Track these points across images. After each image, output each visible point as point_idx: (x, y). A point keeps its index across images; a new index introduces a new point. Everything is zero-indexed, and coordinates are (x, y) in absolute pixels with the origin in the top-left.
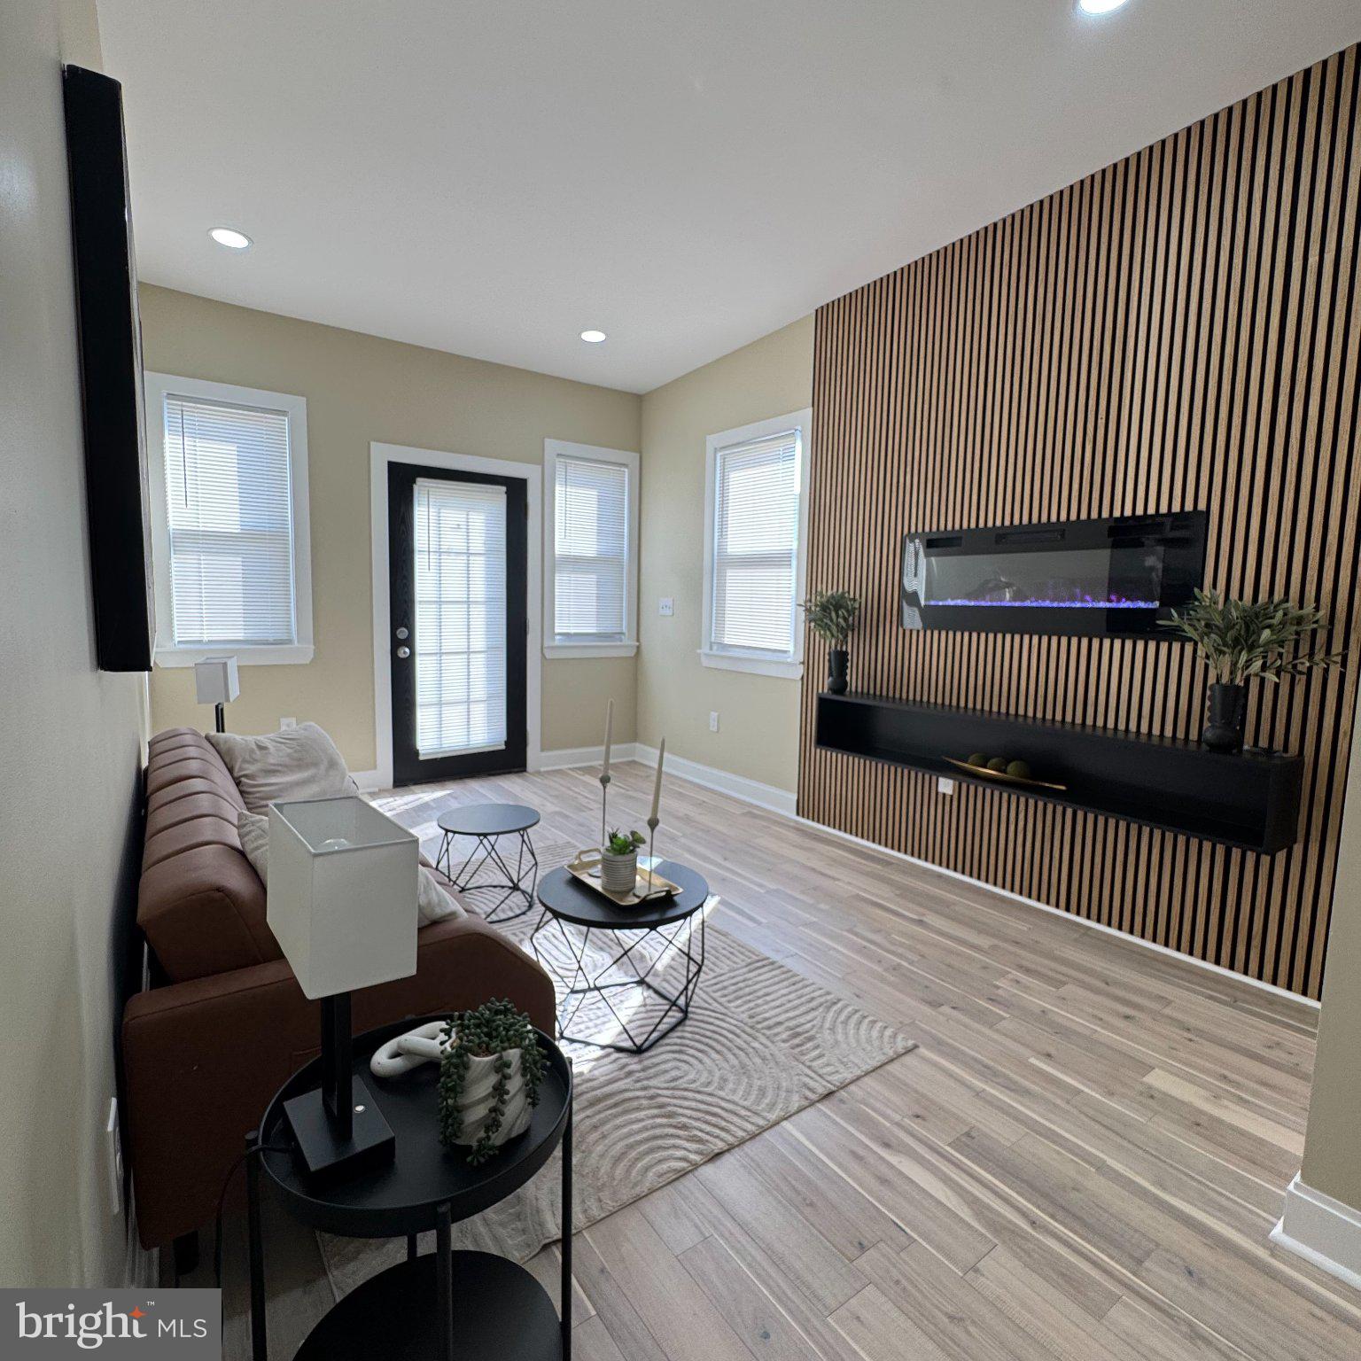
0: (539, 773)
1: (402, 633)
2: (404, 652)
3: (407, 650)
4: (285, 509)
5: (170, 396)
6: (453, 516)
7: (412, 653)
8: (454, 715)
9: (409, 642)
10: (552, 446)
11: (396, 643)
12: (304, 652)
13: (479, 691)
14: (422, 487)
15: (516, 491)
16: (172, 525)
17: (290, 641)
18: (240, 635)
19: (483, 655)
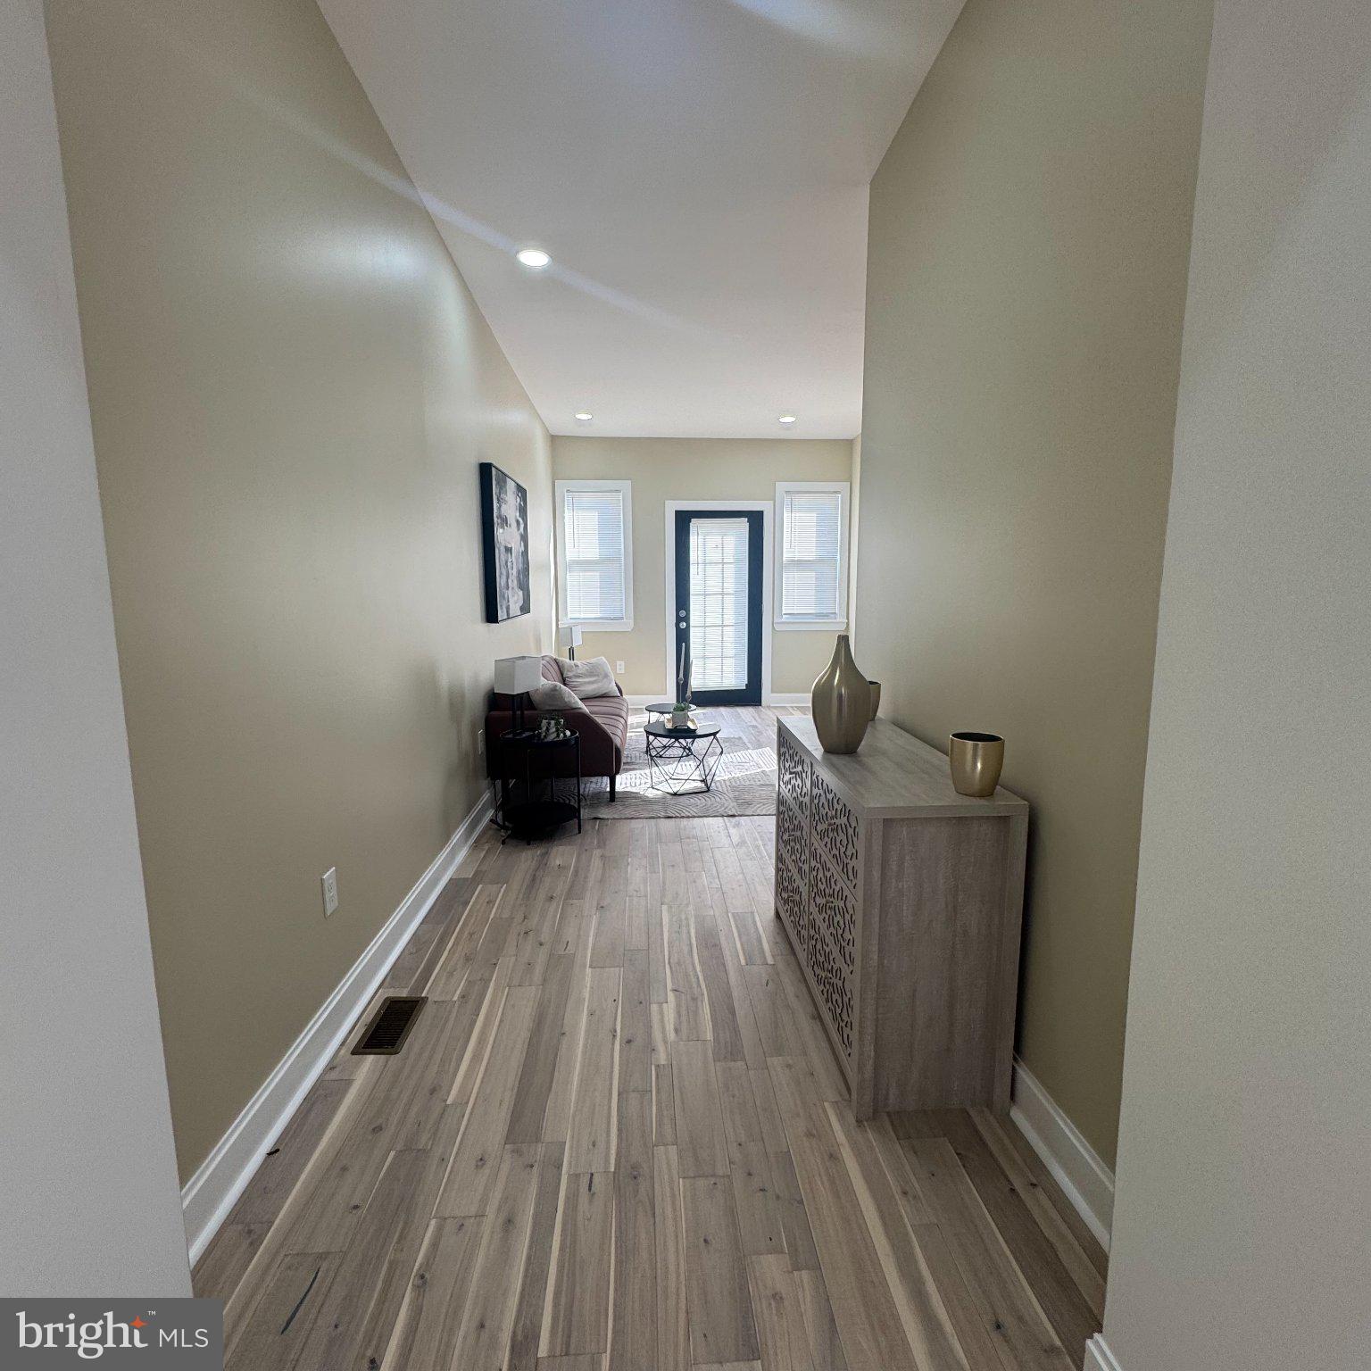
0: (769, 707)
1: (683, 613)
2: (683, 625)
3: (685, 624)
4: (621, 544)
5: (568, 491)
6: (714, 540)
7: (688, 626)
8: (713, 665)
9: (687, 619)
10: (781, 487)
11: (679, 620)
12: (628, 624)
13: (730, 650)
14: (695, 524)
15: (755, 519)
16: (568, 559)
17: (622, 618)
18: (599, 615)
19: (733, 628)
